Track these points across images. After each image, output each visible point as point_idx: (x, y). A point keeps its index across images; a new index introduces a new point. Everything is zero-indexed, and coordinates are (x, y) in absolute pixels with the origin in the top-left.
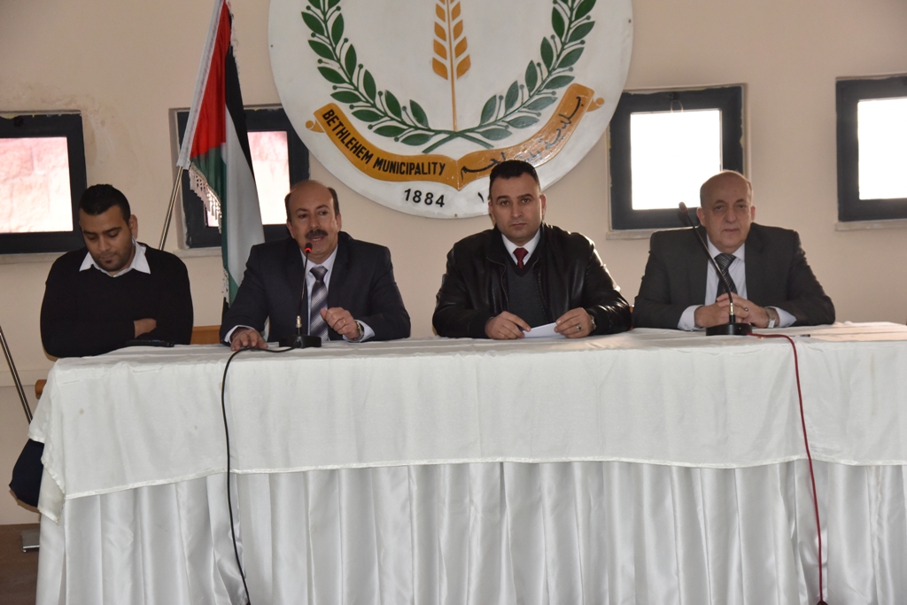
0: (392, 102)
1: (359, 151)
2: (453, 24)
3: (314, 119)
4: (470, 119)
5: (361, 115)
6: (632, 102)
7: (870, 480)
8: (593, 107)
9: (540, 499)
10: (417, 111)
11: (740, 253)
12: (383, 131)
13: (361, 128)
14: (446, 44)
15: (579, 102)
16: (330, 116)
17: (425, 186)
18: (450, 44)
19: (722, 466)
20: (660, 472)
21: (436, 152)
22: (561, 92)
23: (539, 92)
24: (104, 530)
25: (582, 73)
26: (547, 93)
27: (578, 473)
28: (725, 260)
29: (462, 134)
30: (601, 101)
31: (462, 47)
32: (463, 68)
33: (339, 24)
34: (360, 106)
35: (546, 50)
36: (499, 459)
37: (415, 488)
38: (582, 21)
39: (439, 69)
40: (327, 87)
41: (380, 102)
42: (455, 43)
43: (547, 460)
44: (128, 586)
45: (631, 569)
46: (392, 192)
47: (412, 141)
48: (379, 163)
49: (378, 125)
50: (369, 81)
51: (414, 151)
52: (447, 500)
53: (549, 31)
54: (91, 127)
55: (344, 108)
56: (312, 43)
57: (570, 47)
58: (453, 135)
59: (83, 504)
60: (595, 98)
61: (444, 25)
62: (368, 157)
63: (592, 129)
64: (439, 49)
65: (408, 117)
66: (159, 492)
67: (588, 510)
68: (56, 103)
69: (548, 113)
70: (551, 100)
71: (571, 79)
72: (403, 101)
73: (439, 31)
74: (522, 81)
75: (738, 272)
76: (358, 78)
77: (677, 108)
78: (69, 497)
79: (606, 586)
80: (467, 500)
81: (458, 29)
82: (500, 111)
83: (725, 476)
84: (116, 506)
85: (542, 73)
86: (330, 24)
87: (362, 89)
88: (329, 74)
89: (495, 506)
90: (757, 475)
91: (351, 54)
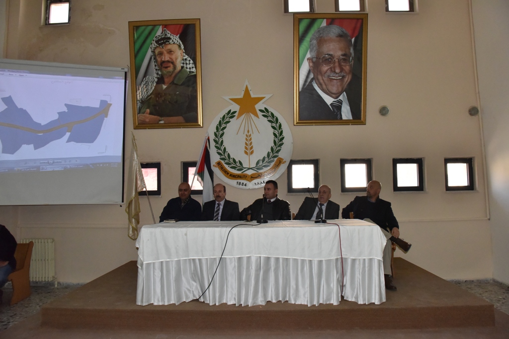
0: (234, 160)
1: (226, 172)
2: (250, 142)
3: (215, 164)
4: (253, 165)
5: (227, 164)
6: (293, 162)
7: (357, 262)
8: (283, 163)
9: (271, 267)
10: (240, 163)
11: (325, 204)
12: (231, 167)
13: (226, 166)
14: (248, 147)
15: (280, 162)
16: (219, 164)
17: (242, 181)
18: (249, 147)
19: (320, 259)
20: (303, 261)
21: (244, 173)
22: (276, 159)
23: (270, 159)
24: (154, 272)
25: (281, 155)
26: (272, 159)
27: (281, 261)
28: (321, 205)
29: (251, 169)
30: (285, 162)
31: (252, 148)
32: (252, 153)
33: (222, 142)
34: (226, 161)
35: (272, 149)
36: (260, 255)
37: (236, 264)
38: (281, 142)
39: (246, 153)
40: (218, 157)
41: (231, 161)
42: (250, 147)
43: (273, 256)
44: (160, 286)
45: (295, 287)
46: (233, 182)
47: (239, 170)
48: (230, 175)
49: (231, 166)
50: (229, 155)
51: (240, 172)
52: (245, 267)
53: (273, 145)
54: (163, 166)
55: (223, 162)
56: (215, 146)
57: (278, 148)
58: (249, 169)
59: (148, 264)
60: (284, 161)
61: (247, 143)
62: (228, 174)
63: (283, 168)
64: (246, 148)
65: (238, 164)
66: (167, 263)
67: (283, 270)
68: (155, 160)
69: (273, 164)
70: (273, 161)
71: (278, 156)
72: (237, 160)
73: (246, 144)
74: (266, 156)
75: (324, 208)
76: (226, 155)
77: (303, 164)
78: (144, 263)
80: (251, 268)
81: (251, 143)
82: (261, 163)
83: (320, 262)
84: (157, 266)
85: (271, 154)
86: (220, 142)
87: (227, 157)
88: (219, 154)
89: (258, 270)
90: (328, 261)
91: (225, 149)
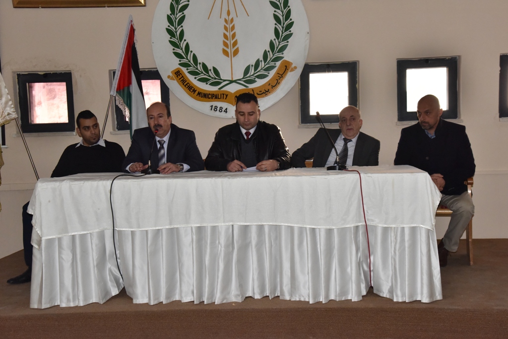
0: (205, 67)
1: (190, 89)
2: (232, 33)
3: (171, 75)
4: (239, 75)
5: (191, 73)
6: (310, 68)
8: (292, 70)
9: (250, 242)
10: (216, 71)
12: (201, 80)
13: (191, 79)
14: (228, 42)
16: (178, 73)
17: (219, 104)
18: (230, 42)
19: (329, 227)
20: (302, 230)
21: (224, 89)
22: (278, 64)
23: (268, 63)
24: (60, 253)
25: (287, 55)
26: (272, 64)
27: (266, 229)
29: (235, 81)
30: (295, 68)
31: (235, 43)
32: (236, 52)
33: (182, 33)
34: (191, 69)
35: (272, 45)
36: (231, 223)
37: (194, 237)
38: (287, 33)
39: (225, 53)
40: (177, 61)
41: (200, 67)
42: (232, 42)
43: (253, 224)
45: (289, 274)
46: (204, 106)
47: (213, 84)
48: (199, 94)
49: (199, 77)
50: (195, 58)
51: (215, 89)
52: (209, 242)
53: (273, 37)
54: (75, 77)
55: (184, 69)
56: (170, 42)
57: (282, 44)
58: (231, 82)
59: (50, 242)
60: (293, 66)
61: (228, 34)
62: (194, 91)
64: (225, 44)
65: (212, 74)
66: (83, 237)
67: (271, 246)
68: (61, 68)
70: (273, 67)
71: (283, 58)
72: (210, 67)
73: (225, 36)
74: (261, 59)
76: (190, 57)
77: (329, 71)
78: (44, 239)
79: (278, 279)
80: (217, 242)
81: (234, 36)
82: (252, 71)
83: (329, 232)
84: (66, 242)
85: (270, 56)
86: (178, 33)
87: (192, 62)
88: (178, 55)
89: (230, 244)
90: (343, 231)
91: (187, 46)
